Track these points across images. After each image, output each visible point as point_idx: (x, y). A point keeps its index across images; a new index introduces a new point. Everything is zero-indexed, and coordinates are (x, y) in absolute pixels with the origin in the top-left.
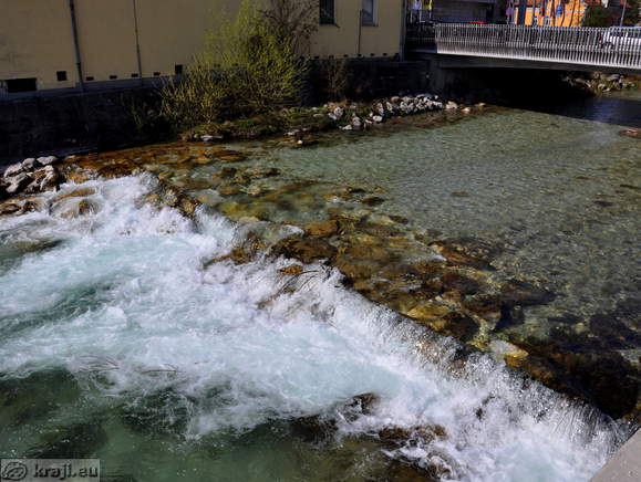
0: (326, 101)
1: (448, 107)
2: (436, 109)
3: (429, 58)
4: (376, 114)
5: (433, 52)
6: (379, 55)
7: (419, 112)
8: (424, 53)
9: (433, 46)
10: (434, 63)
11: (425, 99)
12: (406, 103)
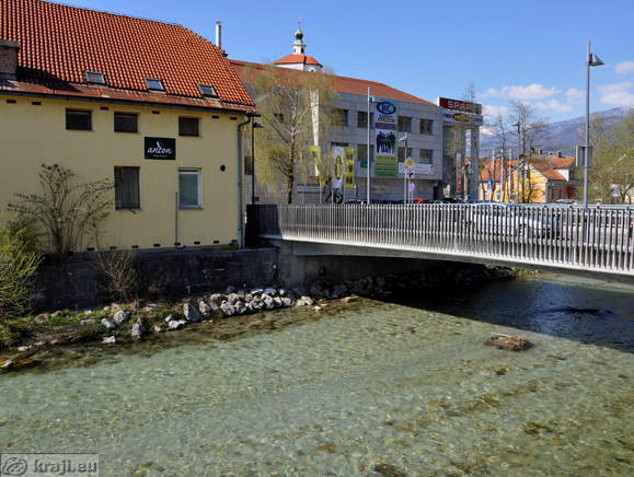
0: (108, 302)
1: (299, 303)
2: (277, 307)
3: (279, 245)
4: (177, 317)
5: (279, 237)
6: (207, 242)
7: (249, 312)
8: (275, 240)
9: (278, 231)
10: (285, 250)
11: (263, 296)
12: (230, 302)
